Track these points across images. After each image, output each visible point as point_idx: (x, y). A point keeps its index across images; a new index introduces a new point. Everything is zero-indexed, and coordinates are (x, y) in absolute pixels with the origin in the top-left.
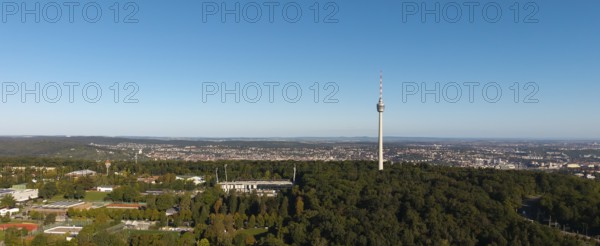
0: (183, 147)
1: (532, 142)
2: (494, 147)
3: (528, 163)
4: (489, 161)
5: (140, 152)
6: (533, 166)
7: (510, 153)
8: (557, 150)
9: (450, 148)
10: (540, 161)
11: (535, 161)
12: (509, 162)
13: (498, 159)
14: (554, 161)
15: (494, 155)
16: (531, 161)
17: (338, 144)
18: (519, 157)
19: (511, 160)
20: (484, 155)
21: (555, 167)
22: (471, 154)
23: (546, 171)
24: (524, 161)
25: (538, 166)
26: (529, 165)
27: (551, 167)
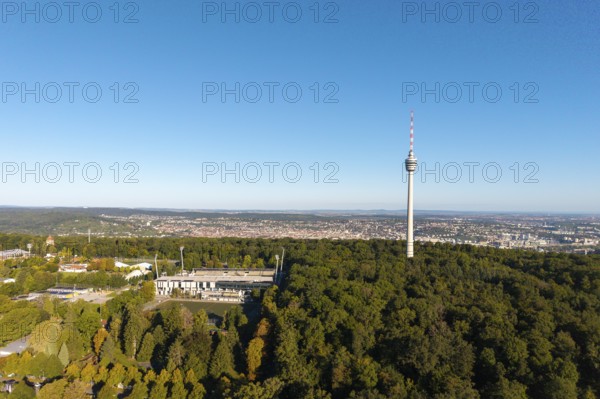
0: (194, 219)
1: (558, 216)
2: (518, 220)
3: (560, 239)
4: (517, 236)
5: (148, 224)
6: (567, 242)
7: (537, 227)
8: (588, 225)
9: (474, 222)
10: (572, 236)
11: (568, 236)
12: (539, 238)
13: (527, 233)
14: (588, 237)
15: (521, 230)
16: (564, 235)
17: (354, 217)
18: (548, 232)
19: (541, 236)
20: (511, 229)
21: (591, 243)
22: (496, 228)
23: (580, 247)
24: (555, 236)
25: (571, 242)
26: (562, 241)
27: (586, 243)
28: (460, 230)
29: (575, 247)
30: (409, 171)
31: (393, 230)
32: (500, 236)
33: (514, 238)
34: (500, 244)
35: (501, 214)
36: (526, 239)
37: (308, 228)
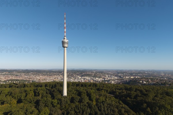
2: (110, 72)
3: (120, 77)
7: (114, 73)
11: (122, 76)
12: (115, 77)
13: (112, 75)
14: (126, 76)
15: (110, 74)
16: (121, 76)
18: (117, 75)
20: (108, 74)
21: (128, 78)
22: (104, 74)
23: (125, 79)
24: (119, 76)
25: (123, 78)
26: (121, 77)
27: (126, 78)
28: (95, 75)
29: (124, 79)
30: (64, 47)
31: (76, 75)
32: (105, 76)
33: (109, 77)
34: (105, 78)
35: (105, 70)
36: (112, 77)
37: (48, 75)
